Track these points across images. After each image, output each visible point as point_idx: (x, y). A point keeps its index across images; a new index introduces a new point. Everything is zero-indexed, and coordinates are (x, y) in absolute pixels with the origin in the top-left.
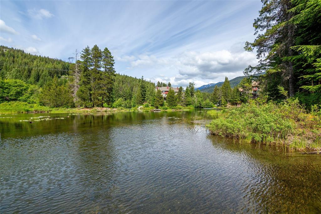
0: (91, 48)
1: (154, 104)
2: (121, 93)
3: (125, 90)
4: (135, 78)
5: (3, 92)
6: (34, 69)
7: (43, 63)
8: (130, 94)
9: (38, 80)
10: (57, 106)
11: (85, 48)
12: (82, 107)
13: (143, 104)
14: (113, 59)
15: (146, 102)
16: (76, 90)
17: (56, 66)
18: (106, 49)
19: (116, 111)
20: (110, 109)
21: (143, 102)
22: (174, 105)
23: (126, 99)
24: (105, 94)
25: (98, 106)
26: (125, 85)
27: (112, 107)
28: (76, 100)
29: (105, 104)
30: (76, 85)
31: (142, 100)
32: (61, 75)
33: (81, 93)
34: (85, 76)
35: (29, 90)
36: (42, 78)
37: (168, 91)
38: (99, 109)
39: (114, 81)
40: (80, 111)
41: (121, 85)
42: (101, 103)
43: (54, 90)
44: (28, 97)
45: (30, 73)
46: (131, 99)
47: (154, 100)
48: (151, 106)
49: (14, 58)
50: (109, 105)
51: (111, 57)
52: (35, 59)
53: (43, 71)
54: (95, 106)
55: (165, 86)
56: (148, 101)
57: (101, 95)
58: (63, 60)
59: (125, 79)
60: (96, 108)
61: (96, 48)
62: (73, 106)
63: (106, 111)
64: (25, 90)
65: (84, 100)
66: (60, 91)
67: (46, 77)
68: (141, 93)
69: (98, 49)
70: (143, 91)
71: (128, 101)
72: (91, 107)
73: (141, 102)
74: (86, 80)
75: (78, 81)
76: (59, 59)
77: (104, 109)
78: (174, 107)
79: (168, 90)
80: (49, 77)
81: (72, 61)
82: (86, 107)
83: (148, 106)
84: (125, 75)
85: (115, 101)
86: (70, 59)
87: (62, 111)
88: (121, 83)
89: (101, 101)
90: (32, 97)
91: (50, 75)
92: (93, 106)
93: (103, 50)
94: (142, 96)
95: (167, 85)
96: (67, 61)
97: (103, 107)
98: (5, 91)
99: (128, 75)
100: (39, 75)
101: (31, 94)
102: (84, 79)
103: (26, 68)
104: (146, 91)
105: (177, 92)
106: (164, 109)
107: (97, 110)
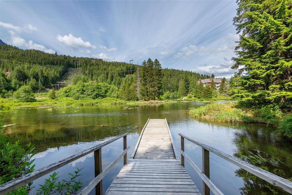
0: (147, 60)
1: (196, 95)
2: (169, 85)
3: (172, 83)
4: (181, 70)
5: (99, 91)
6: (109, 72)
7: (114, 67)
8: (177, 86)
9: (112, 80)
10: (129, 100)
11: (143, 62)
12: (142, 100)
13: (187, 96)
14: (161, 66)
15: (190, 93)
16: (138, 89)
17: (123, 68)
18: (156, 60)
19: (163, 102)
20: (159, 101)
21: (187, 94)
22: (210, 98)
23: (173, 91)
24: (156, 91)
25: (152, 99)
26: (173, 78)
27: (161, 99)
28: (139, 96)
29: (156, 98)
30: (138, 85)
31: (186, 92)
32: (126, 75)
33: (142, 91)
34: (144, 80)
35: (111, 89)
36: (115, 78)
37: (210, 83)
38: (153, 101)
39: (164, 76)
40: (142, 103)
41: (169, 79)
42: (154, 97)
43: (127, 90)
44: (111, 94)
45: (108, 75)
46: (178, 90)
47: (197, 91)
48: (194, 97)
49: (98, 66)
50: (159, 98)
51: (159, 65)
52: (109, 65)
53: (115, 73)
54: (150, 99)
55: (208, 78)
56: (192, 92)
57: (154, 92)
58: (126, 62)
59: (173, 73)
60: (151, 101)
61: (150, 60)
62: (138, 100)
63: (157, 103)
64: (109, 89)
65: (144, 96)
66: (130, 90)
67: (117, 78)
68: (185, 86)
69: (151, 61)
70: (187, 84)
71: (176, 92)
72: (148, 100)
73: (185, 94)
74: (144, 83)
75: (139, 83)
76: (123, 62)
77: (156, 101)
78: (210, 99)
79: (210, 81)
80: (119, 77)
81: (132, 62)
82: (145, 100)
83: (191, 97)
84: (173, 69)
85: (164, 94)
86: (131, 61)
87: (132, 103)
88: (169, 77)
89: (154, 96)
90: (112, 93)
91: (119, 76)
92: (149, 100)
93: (154, 61)
94: (186, 88)
95: (210, 76)
96: (129, 63)
97: (155, 100)
98: (99, 90)
99: (175, 69)
100: (112, 76)
101: (112, 91)
102: (143, 82)
103: (105, 72)
104: (189, 84)
105: (220, 83)
106: (200, 100)
107: (152, 102)
